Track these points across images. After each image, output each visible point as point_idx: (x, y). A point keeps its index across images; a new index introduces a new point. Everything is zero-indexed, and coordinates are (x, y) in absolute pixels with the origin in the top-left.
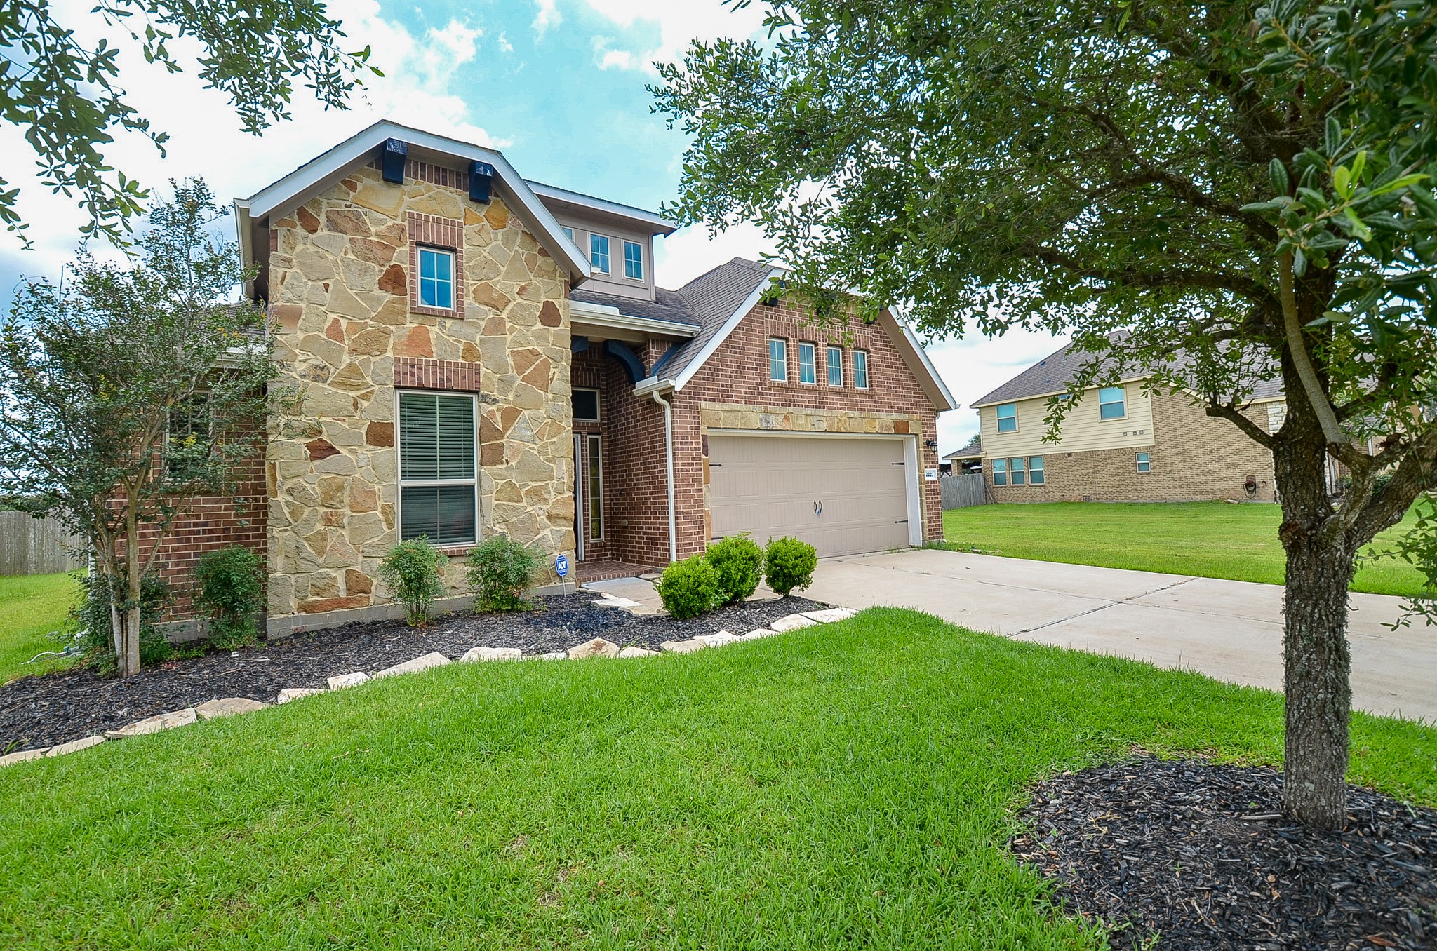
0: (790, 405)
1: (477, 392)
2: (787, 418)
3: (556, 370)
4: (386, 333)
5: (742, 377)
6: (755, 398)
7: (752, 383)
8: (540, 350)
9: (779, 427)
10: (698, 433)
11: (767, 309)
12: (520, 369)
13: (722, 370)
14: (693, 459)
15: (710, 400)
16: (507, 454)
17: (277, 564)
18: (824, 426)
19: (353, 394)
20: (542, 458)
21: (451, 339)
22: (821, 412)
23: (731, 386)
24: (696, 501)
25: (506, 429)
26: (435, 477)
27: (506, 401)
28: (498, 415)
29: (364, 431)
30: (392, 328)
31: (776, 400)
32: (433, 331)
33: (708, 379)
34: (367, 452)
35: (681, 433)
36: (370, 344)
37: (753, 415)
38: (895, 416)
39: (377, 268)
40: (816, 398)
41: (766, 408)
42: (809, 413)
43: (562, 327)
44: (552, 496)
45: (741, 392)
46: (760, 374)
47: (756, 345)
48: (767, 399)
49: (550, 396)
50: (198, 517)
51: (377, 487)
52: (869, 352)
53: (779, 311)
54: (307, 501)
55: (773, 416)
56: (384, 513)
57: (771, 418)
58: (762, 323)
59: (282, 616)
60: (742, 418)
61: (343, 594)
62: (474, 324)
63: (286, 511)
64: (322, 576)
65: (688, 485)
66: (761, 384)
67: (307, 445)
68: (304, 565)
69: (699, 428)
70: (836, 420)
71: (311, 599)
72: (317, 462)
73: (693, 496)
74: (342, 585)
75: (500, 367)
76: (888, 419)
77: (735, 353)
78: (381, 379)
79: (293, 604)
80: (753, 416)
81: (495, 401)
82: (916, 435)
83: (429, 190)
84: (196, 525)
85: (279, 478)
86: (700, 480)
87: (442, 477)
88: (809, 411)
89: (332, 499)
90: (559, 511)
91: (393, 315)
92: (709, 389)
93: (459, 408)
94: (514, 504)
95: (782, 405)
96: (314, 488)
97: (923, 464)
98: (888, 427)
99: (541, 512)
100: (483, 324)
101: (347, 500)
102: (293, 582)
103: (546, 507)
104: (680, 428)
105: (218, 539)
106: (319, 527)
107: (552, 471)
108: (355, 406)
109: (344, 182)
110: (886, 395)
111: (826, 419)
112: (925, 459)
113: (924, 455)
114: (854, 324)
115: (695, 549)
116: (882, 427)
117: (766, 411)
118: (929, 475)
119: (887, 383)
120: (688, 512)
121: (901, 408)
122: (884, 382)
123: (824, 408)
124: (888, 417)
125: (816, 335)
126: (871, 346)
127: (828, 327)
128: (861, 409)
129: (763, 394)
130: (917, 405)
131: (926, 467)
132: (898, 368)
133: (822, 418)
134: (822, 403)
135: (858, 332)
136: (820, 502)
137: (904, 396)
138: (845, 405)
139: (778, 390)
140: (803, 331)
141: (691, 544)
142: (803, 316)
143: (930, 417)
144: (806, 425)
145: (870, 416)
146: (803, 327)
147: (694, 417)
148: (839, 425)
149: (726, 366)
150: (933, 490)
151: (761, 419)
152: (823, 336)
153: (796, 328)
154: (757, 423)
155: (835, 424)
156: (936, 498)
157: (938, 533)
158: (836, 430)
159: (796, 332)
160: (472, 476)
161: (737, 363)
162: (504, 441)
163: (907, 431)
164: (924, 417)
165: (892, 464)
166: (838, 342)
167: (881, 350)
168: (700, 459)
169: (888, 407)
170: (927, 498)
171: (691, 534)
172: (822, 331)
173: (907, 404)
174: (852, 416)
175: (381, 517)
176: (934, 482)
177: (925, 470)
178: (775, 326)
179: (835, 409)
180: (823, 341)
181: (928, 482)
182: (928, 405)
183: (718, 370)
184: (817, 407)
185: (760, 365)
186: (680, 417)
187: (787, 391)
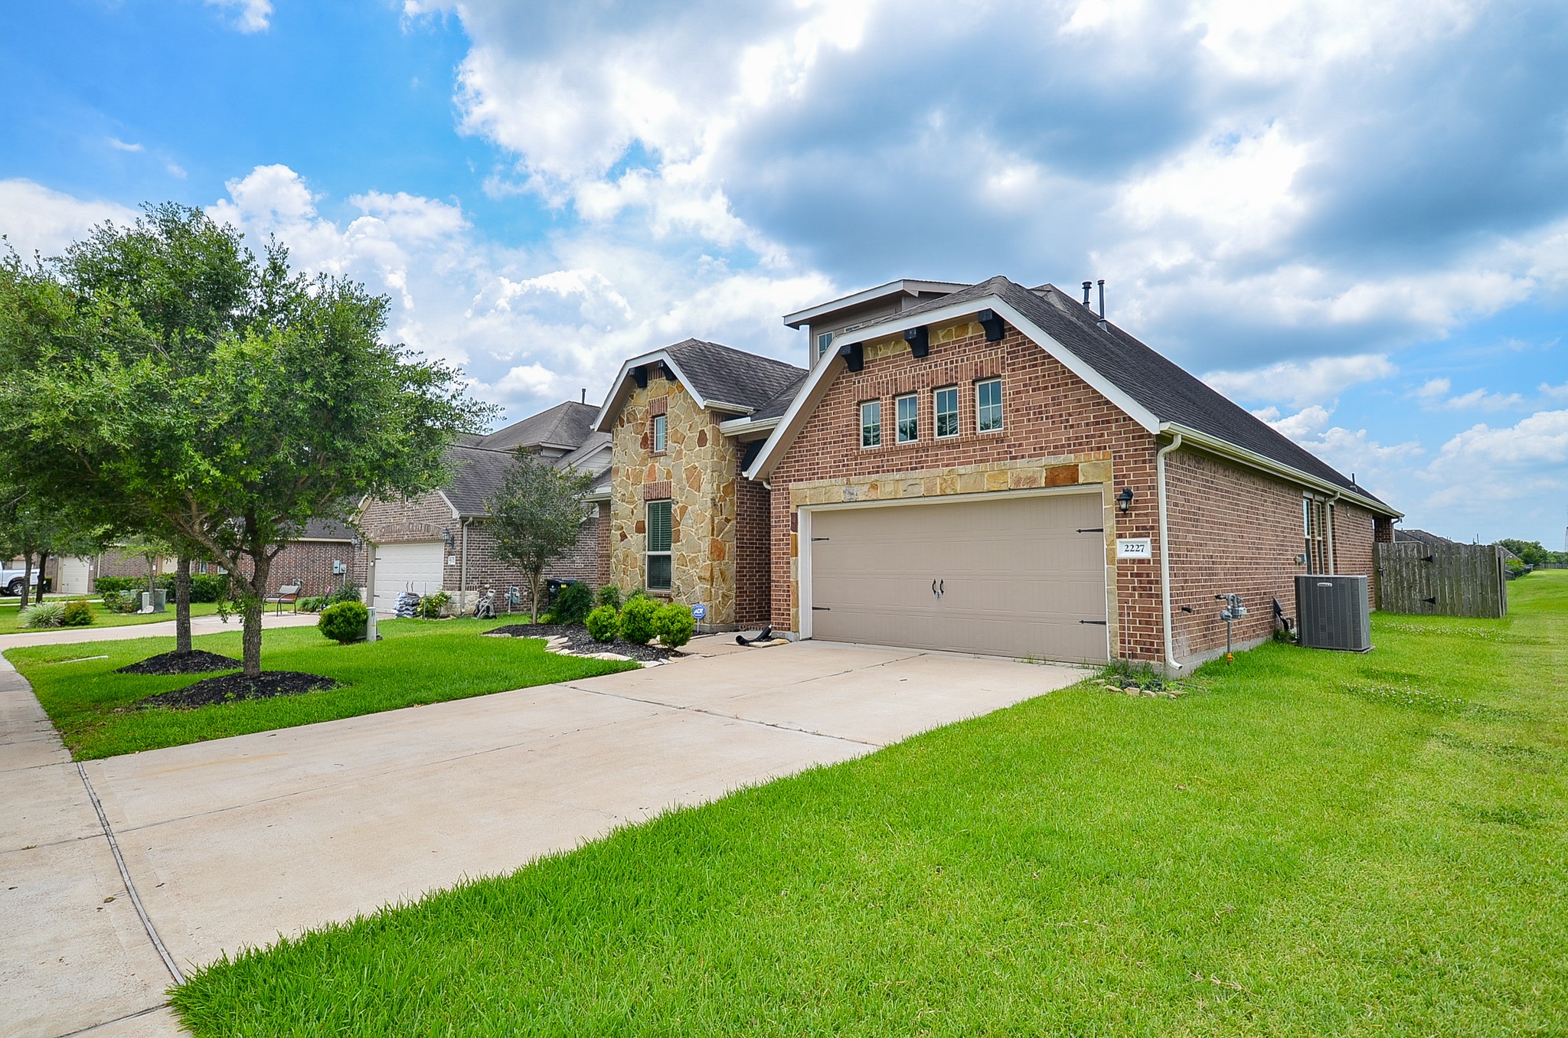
0: (878, 472)
1: (670, 498)
2: (874, 486)
3: (705, 476)
4: (642, 471)
5: (828, 453)
6: (839, 471)
7: (839, 456)
8: (697, 464)
9: (863, 498)
10: (789, 512)
11: (856, 375)
12: (688, 479)
13: (810, 450)
14: (785, 535)
15: (799, 480)
16: (682, 535)
18: (922, 491)
19: (632, 507)
20: (696, 538)
21: (662, 468)
22: (918, 473)
23: (818, 464)
24: (784, 572)
25: (681, 520)
26: (658, 550)
27: (682, 502)
28: (679, 512)
29: (634, 526)
30: (644, 468)
31: (862, 469)
32: (657, 465)
33: (798, 461)
34: (637, 536)
35: (776, 513)
36: (637, 479)
37: (836, 488)
38: (1047, 460)
39: (640, 437)
40: (911, 458)
41: (848, 480)
42: (903, 476)
43: (708, 445)
44: (701, 564)
45: (826, 468)
47: (843, 417)
48: (852, 470)
49: (701, 495)
51: (638, 555)
52: (1002, 378)
53: (870, 372)
54: (619, 562)
55: (859, 487)
56: (643, 569)
57: (855, 489)
60: (825, 493)
62: (671, 457)
63: (614, 566)
65: (779, 558)
66: (847, 455)
67: (620, 534)
69: (789, 507)
70: (938, 481)
72: (622, 543)
73: (782, 568)
75: (680, 481)
76: (1035, 468)
77: (823, 430)
78: (640, 497)
80: (834, 490)
81: (678, 503)
82: (1099, 484)
83: (656, 383)
85: (613, 550)
86: (788, 554)
87: (662, 550)
88: (897, 476)
89: (626, 561)
90: (702, 574)
91: (643, 463)
92: (798, 471)
93: (667, 508)
94: (684, 568)
95: (869, 473)
96: (621, 556)
97: (1112, 532)
98: (1032, 480)
99: (695, 574)
100: (674, 455)
101: (629, 562)
103: (698, 571)
104: (775, 508)
106: (623, 575)
107: (700, 546)
108: (632, 512)
109: (630, 396)
110: (1032, 432)
111: (922, 481)
112: (1118, 522)
113: (1117, 516)
114: (973, 349)
115: (783, 615)
116: (1018, 482)
117: (848, 483)
118: (1130, 548)
119: (1035, 414)
120: (778, 582)
121: (1063, 446)
122: (1029, 414)
123: (922, 467)
124: (1030, 464)
125: (914, 383)
126: (1003, 368)
127: (930, 367)
128: (981, 461)
129: (848, 465)
130: (1102, 435)
131: (1120, 536)
132: (1059, 386)
133: (918, 481)
134: (920, 462)
135: (979, 357)
136: (942, 582)
137: (1072, 426)
138: (955, 459)
139: (865, 458)
140: (896, 385)
141: (780, 609)
142: (898, 366)
143: (1136, 450)
144: (896, 492)
145: (993, 468)
146: (896, 379)
147: (786, 498)
148: (944, 485)
149: (814, 445)
150: (1138, 575)
151: (844, 492)
152: (923, 382)
153: (887, 383)
154: (840, 496)
155: (938, 486)
156: (1144, 589)
157: (1148, 650)
158: (939, 493)
159: (888, 388)
160: (670, 550)
161: (824, 439)
162: (680, 528)
163: (1074, 480)
164: (1119, 452)
165: (1080, 531)
166: (947, 380)
167: (1024, 368)
168: (789, 535)
169: (1035, 449)
170: (1119, 588)
171: (780, 600)
172: (923, 375)
173: (1077, 438)
174: (963, 472)
175: (638, 571)
176: (1141, 561)
177: (1118, 540)
178: (863, 389)
179: (938, 466)
180: (923, 387)
181: (1124, 561)
182: (1133, 431)
183: (807, 451)
184: (911, 469)
185: (846, 436)
186: (776, 499)
187: (875, 457)
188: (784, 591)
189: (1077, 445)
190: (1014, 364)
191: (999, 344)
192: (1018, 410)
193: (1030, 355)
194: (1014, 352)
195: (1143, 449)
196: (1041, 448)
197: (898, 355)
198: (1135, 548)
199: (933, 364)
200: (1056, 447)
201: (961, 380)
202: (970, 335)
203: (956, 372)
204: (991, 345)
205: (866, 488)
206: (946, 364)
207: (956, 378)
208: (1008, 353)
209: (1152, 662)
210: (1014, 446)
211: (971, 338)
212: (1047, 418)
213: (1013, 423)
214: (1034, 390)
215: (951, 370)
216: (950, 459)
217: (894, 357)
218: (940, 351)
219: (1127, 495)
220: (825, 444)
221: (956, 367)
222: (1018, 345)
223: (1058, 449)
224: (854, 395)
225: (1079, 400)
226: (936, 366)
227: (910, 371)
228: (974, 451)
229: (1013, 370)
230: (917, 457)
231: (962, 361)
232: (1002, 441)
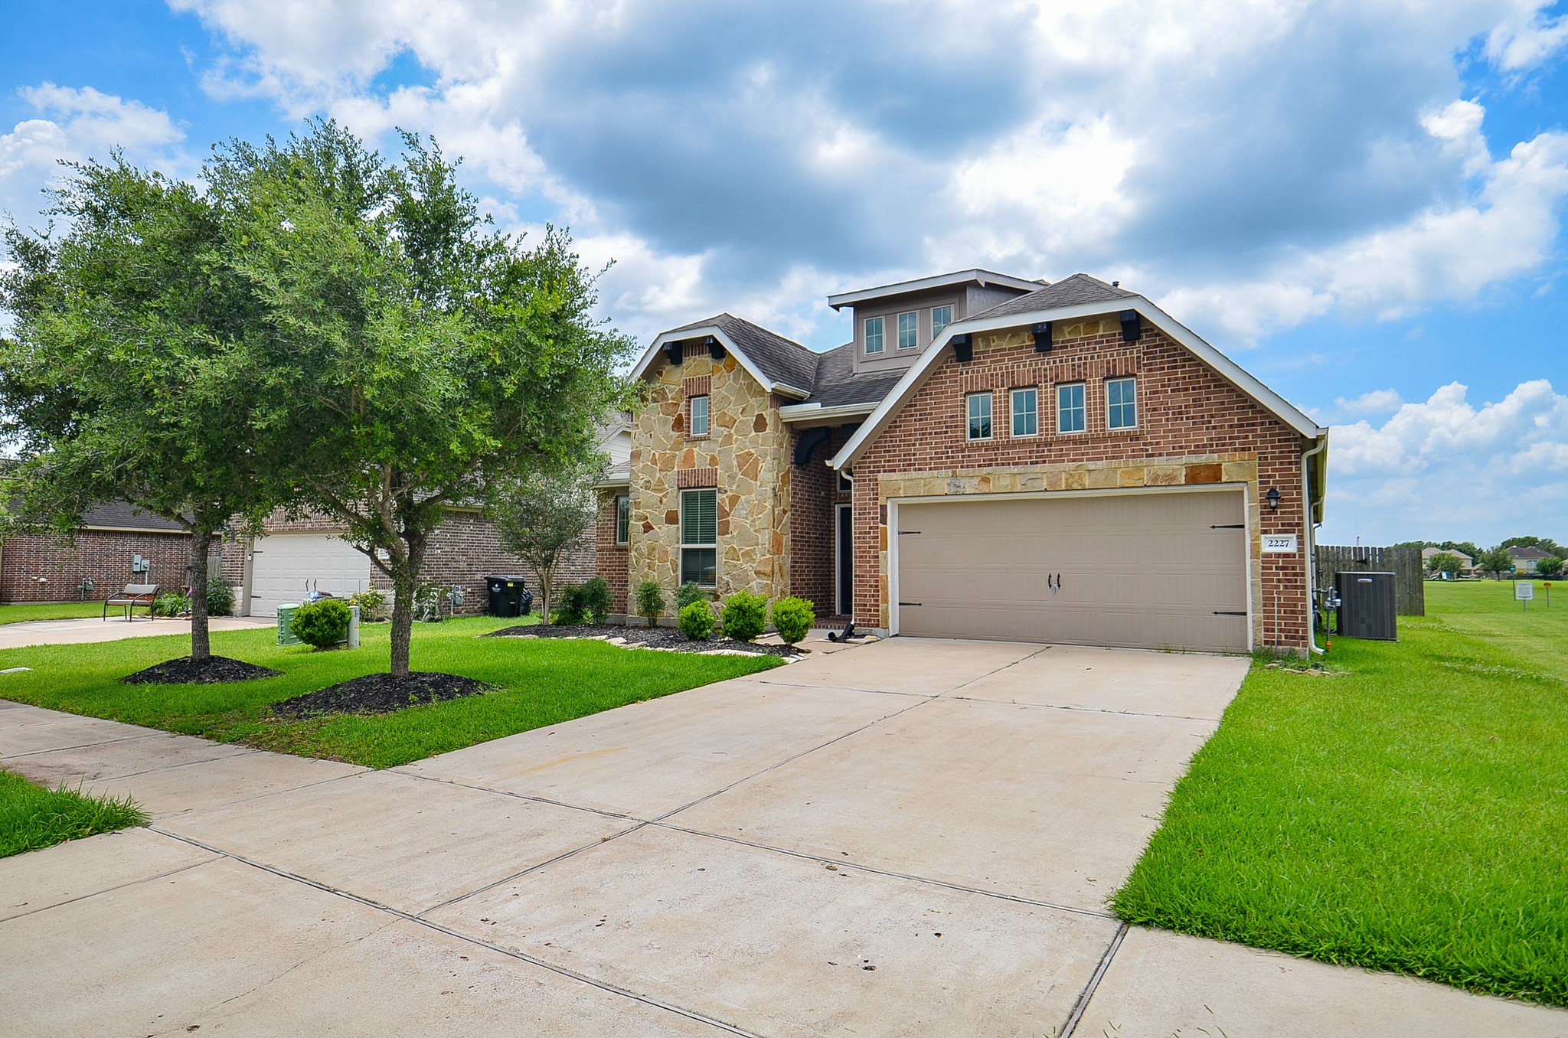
0: (990, 465)
1: (716, 486)
2: (986, 480)
3: (763, 464)
4: (674, 456)
5: (928, 444)
6: (942, 463)
7: (941, 448)
8: (753, 451)
9: (973, 491)
10: (876, 504)
11: (963, 365)
12: (740, 467)
13: (905, 440)
14: (870, 528)
15: (890, 471)
16: (731, 526)
18: (1045, 485)
19: (660, 495)
20: (752, 530)
21: (704, 454)
22: (1039, 468)
23: (914, 455)
24: (871, 567)
25: (731, 510)
26: (697, 543)
27: (732, 491)
28: (727, 501)
29: (664, 516)
30: (677, 453)
31: (971, 461)
32: (696, 450)
33: (889, 451)
34: (666, 527)
35: (861, 504)
36: (667, 465)
37: (939, 480)
38: (1188, 459)
39: (671, 418)
40: (1030, 452)
41: (954, 473)
42: (1022, 471)
43: (768, 431)
44: (758, 557)
45: (925, 459)
46: (951, 437)
47: (946, 407)
48: (959, 462)
49: (759, 484)
51: (669, 548)
52: (1137, 377)
53: (981, 363)
54: (641, 555)
55: (967, 480)
56: (674, 564)
57: (962, 482)
58: (956, 381)
59: (632, 616)
60: (925, 485)
62: (716, 441)
63: (634, 560)
65: (864, 552)
66: (951, 447)
67: (643, 525)
69: (877, 499)
70: (1064, 476)
72: (646, 534)
73: (869, 562)
75: (729, 468)
76: (1177, 466)
77: (921, 420)
78: (671, 485)
79: (636, 611)
80: (938, 483)
81: (726, 491)
82: (1245, 483)
83: (695, 360)
85: (633, 543)
86: (877, 547)
87: (701, 543)
88: (1015, 469)
89: (651, 555)
90: (761, 569)
91: (677, 446)
92: (889, 461)
93: (710, 497)
94: (735, 562)
95: (979, 466)
97: (1257, 528)
98: (1171, 477)
99: (751, 569)
100: (720, 440)
103: (754, 565)
104: (859, 500)
106: (646, 570)
107: (757, 539)
108: (661, 502)
109: (658, 373)
110: (1170, 431)
111: (1045, 476)
112: (1263, 519)
113: (1262, 513)
114: (1105, 347)
115: (870, 610)
116: (1156, 478)
117: (954, 475)
118: (1274, 543)
119: (1174, 414)
120: (863, 576)
121: (1204, 446)
122: (1167, 414)
123: (1044, 462)
124: (1170, 462)
125: (1035, 377)
126: (1139, 368)
127: (1054, 362)
128: (1114, 458)
129: (953, 457)
130: (1247, 437)
131: (1265, 532)
132: (1200, 388)
133: (1039, 476)
134: (1041, 457)
135: (1112, 355)
136: (1059, 576)
137: (1214, 428)
138: (1083, 454)
139: (974, 451)
140: (1013, 377)
141: (865, 605)
142: (1015, 359)
143: (1282, 452)
144: (1012, 486)
145: (1128, 464)
146: (1013, 372)
147: (873, 489)
148: (1070, 480)
149: (910, 435)
150: (1282, 568)
151: (949, 484)
152: (1046, 376)
153: (1002, 376)
154: (943, 489)
155: (1063, 481)
156: (1290, 581)
157: (1293, 637)
158: (1064, 488)
159: (1003, 381)
160: (715, 542)
161: (922, 429)
162: (729, 519)
163: (1216, 478)
164: (1264, 453)
165: (1213, 527)
166: (1074, 376)
167: (1162, 369)
168: (877, 528)
169: (1174, 448)
170: (1263, 581)
171: (866, 596)
172: (1045, 370)
173: (1220, 439)
174: (1092, 467)
175: (670, 566)
176: (1287, 555)
177: (1262, 536)
178: (972, 381)
179: (1063, 461)
180: (1046, 381)
181: (1270, 555)
182: (1279, 434)
183: (900, 441)
184: (1032, 463)
185: (951, 427)
186: (859, 490)
187: (986, 450)
188: (871, 586)
189: (1221, 447)
190: (1151, 364)
191: (1134, 344)
192: (1155, 409)
193: (1168, 356)
194: (1151, 353)
195: (1289, 452)
196: (1181, 447)
197: (1016, 348)
198: (1280, 543)
199: (1058, 360)
200: (1197, 446)
201: (1091, 376)
202: (1101, 333)
203: (1085, 369)
204: (1126, 345)
205: (975, 481)
206: (1073, 360)
207: (1085, 375)
208: (1145, 354)
209: (1297, 648)
210: (1151, 444)
211: (1102, 336)
212: (1187, 418)
213: (1149, 421)
214: (1172, 391)
215: (1079, 366)
216: (1077, 455)
217: (1010, 349)
218: (1066, 347)
219: (1273, 494)
220: (923, 434)
221: (1085, 364)
222: (1156, 346)
223: (1199, 449)
224: (961, 385)
225: (1223, 403)
226: (1061, 361)
227: (1031, 365)
228: (1105, 447)
229: (1150, 370)
230: (1038, 452)
231: (1092, 358)
232: (1137, 439)
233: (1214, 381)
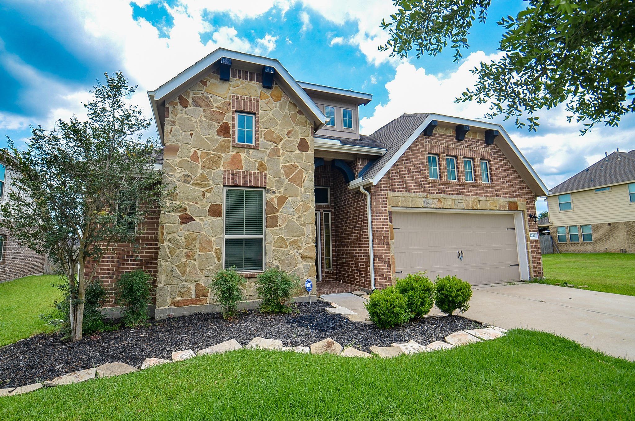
0: (441, 193)
1: (265, 188)
2: (440, 201)
3: (306, 175)
4: (220, 158)
5: (412, 177)
6: (420, 189)
7: (418, 181)
8: (298, 164)
9: (435, 206)
10: (386, 210)
11: (426, 138)
12: (287, 175)
13: (400, 174)
14: (383, 225)
15: (393, 191)
16: (280, 221)
17: (162, 278)
18: (463, 205)
19: (203, 189)
20: (298, 224)
21: (252, 160)
22: (461, 197)
23: (405, 183)
24: (385, 250)
25: (279, 208)
26: (242, 234)
27: (280, 192)
28: (276, 200)
29: (207, 209)
30: (223, 155)
31: (433, 190)
32: (243, 156)
33: (392, 179)
34: (209, 220)
35: (376, 210)
36: (212, 163)
37: (419, 199)
38: (508, 199)
39: (216, 124)
40: (457, 189)
41: (427, 195)
42: (455, 198)
43: (309, 152)
44: (304, 245)
45: (411, 186)
46: (423, 175)
47: (420, 159)
48: (427, 190)
49: (303, 189)
50: (128, 253)
51: (213, 239)
52: (489, 161)
53: (434, 139)
54: (178, 246)
56: (216, 253)
57: (430, 201)
58: (423, 146)
59: (163, 308)
60: (412, 201)
61: (193, 297)
62: (264, 152)
63: (168, 251)
64: (184, 286)
65: (380, 240)
66: (423, 181)
67: (179, 216)
68: (175, 280)
69: (386, 207)
70: (471, 202)
71: (178, 299)
72: (184, 225)
73: (384, 247)
74: (193, 292)
75: (277, 174)
76: (504, 201)
77: (407, 163)
78: (217, 181)
79: (169, 301)
81: (274, 192)
82: (523, 211)
83: (242, 83)
84: (127, 257)
85: (165, 233)
86: (388, 237)
87: (246, 233)
88: (453, 197)
89: (190, 245)
90: (307, 254)
91: (223, 148)
92: (392, 185)
94: (283, 249)
95: (437, 193)
96: (182, 240)
97: (528, 229)
98: (505, 207)
99: (297, 254)
100: (268, 151)
101: (198, 246)
102: (169, 289)
103: (300, 251)
104: (376, 207)
105: (137, 264)
106: (183, 260)
107: (304, 231)
108: (203, 196)
109: (201, 82)
110: (502, 187)
111: (464, 201)
112: (529, 226)
113: (529, 223)
114: (480, 145)
115: (386, 279)
116: (500, 206)
117: (427, 197)
118: (531, 236)
120: (381, 256)
121: (512, 194)
123: (463, 194)
126: (491, 157)
127: (464, 147)
128: (486, 196)
129: (424, 187)
130: (522, 193)
131: (530, 231)
132: (509, 170)
133: (462, 201)
134: (462, 192)
135: (482, 149)
136: (461, 252)
137: (514, 187)
138: (476, 193)
139: (434, 185)
140: (448, 150)
141: (383, 275)
142: (448, 141)
143: (531, 200)
144: (452, 205)
145: (491, 199)
146: (448, 148)
147: (384, 201)
148: (473, 205)
150: (535, 245)
151: (424, 202)
153: (444, 148)
154: (421, 204)
155: (470, 205)
156: (537, 250)
157: (540, 273)
158: (470, 208)
159: (444, 150)
160: (261, 233)
162: (278, 214)
163: (516, 208)
164: (527, 200)
165: (507, 229)
166: (470, 155)
167: (498, 159)
168: (387, 225)
169: (504, 194)
170: (531, 251)
171: (383, 269)
172: (460, 149)
173: (515, 192)
174: (480, 199)
175: (214, 255)
177: (530, 233)
178: (431, 147)
179: (470, 195)
182: (530, 193)
183: (397, 173)
184: (458, 194)
185: (422, 170)
186: (375, 201)
187: (439, 185)
188: (385, 262)
189: (516, 195)
190: (494, 157)
191: (489, 146)
195: (533, 200)
196: (506, 194)
197: (448, 136)
198: (533, 236)
200: (510, 194)
201: (476, 157)
202: (478, 138)
203: (474, 153)
204: (486, 146)
205: (436, 201)
206: (470, 147)
207: (474, 156)
208: (492, 151)
209: (542, 277)
210: (497, 191)
211: (478, 140)
212: (506, 182)
215: (472, 151)
216: (474, 193)
217: (446, 135)
218: (467, 141)
220: (409, 171)
222: (495, 149)
223: (511, 196)
224: (426, 148)
226: (466, 147)
227: (454, 146)
229: (494, 159)
231: (476, 148)
233: (512, 168)
